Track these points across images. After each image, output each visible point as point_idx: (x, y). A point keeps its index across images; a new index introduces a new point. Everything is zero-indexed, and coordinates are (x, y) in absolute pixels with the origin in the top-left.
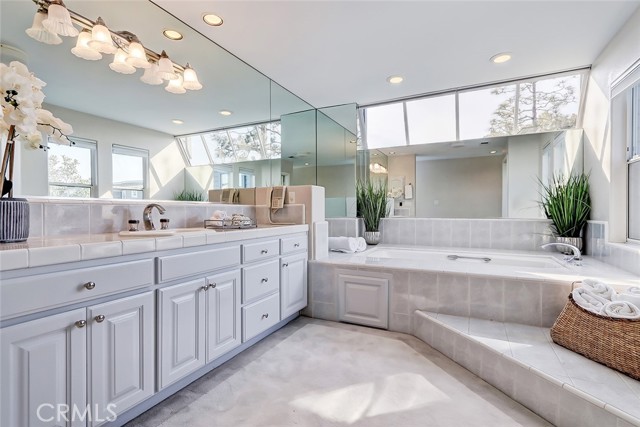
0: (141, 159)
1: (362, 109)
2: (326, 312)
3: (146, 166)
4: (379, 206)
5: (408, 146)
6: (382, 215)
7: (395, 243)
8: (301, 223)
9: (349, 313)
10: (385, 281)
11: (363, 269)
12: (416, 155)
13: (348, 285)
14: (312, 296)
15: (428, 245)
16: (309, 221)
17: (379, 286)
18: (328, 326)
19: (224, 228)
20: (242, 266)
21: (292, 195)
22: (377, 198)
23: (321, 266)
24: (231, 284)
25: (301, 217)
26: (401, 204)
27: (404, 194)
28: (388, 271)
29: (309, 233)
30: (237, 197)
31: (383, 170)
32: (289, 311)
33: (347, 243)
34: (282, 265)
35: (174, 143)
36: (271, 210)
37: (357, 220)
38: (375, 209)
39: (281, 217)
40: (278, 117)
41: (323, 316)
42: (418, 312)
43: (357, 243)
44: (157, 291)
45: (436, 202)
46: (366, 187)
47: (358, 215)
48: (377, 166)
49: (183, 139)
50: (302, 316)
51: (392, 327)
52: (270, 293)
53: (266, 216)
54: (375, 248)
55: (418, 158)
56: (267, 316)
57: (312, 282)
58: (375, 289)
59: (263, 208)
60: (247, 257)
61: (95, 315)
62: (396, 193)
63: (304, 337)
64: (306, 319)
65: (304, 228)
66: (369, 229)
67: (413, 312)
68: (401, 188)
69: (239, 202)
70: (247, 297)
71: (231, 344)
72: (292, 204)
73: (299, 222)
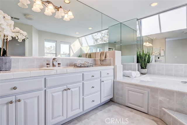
0: (68, 45)
1: (140, 20)
2: (120, 101)
3: (70, 47)
4: (147, 58)
5: (161, 33)
6: (149, 62)
7: (154, 74)
8: (111, 65)
9: (130, 103)
10: (147, 92)
11: (136, 85)
12: (166, 38)
13: (129, 91)
14: (115, 94)
15: (171, 75)
16: (114, 64)
17: (143, 94)
18: (121, 107)
19: (81, 67)
20: (83, 82)
21: (108, 54)
22: (146, 55)
23: (119, 82)
24: (78, 88)
25: (111, 63)
26: (159, 58)
27: (160, 54)
28: (148, 87)
29: (114, 69)
30: (90, 56)
31: (151, 45)
32: (105, 99)
33: (131, 73)
34: (102, 81)
35: (78, 40)
36: (100, 60)
37: (137, 64)
38: (145, 60)
39: (104, 63)
40: (108, 28)
41: (119, 103)
42: (163, 108)
43: (136, 74)
44: (45, 90)
45: (176, 57)
46: (142, 51)
47: (138, 62)
48: (148, 43)
49: (80, 38)
50: (111, 101)
51: (150, 113)
52: (96, 92)
53: (99, 62)
54: (145, 75)
55: (167, 40)
56: (94, 101)
57: (115, 88)
58: (142, 95)
59: (98, 60)
60: (85, 78)
61: (18, 99)
62: (156, 54)
63: (109, 111)
64: (112, 103)
65: (112, 67)
66: (142, 68)
67: (161, 109)
68: (159, 52)
69: (91, 58)
70: (85, 93)
71: (78, 111)
72: (108, 58)
73: (110, 65)
